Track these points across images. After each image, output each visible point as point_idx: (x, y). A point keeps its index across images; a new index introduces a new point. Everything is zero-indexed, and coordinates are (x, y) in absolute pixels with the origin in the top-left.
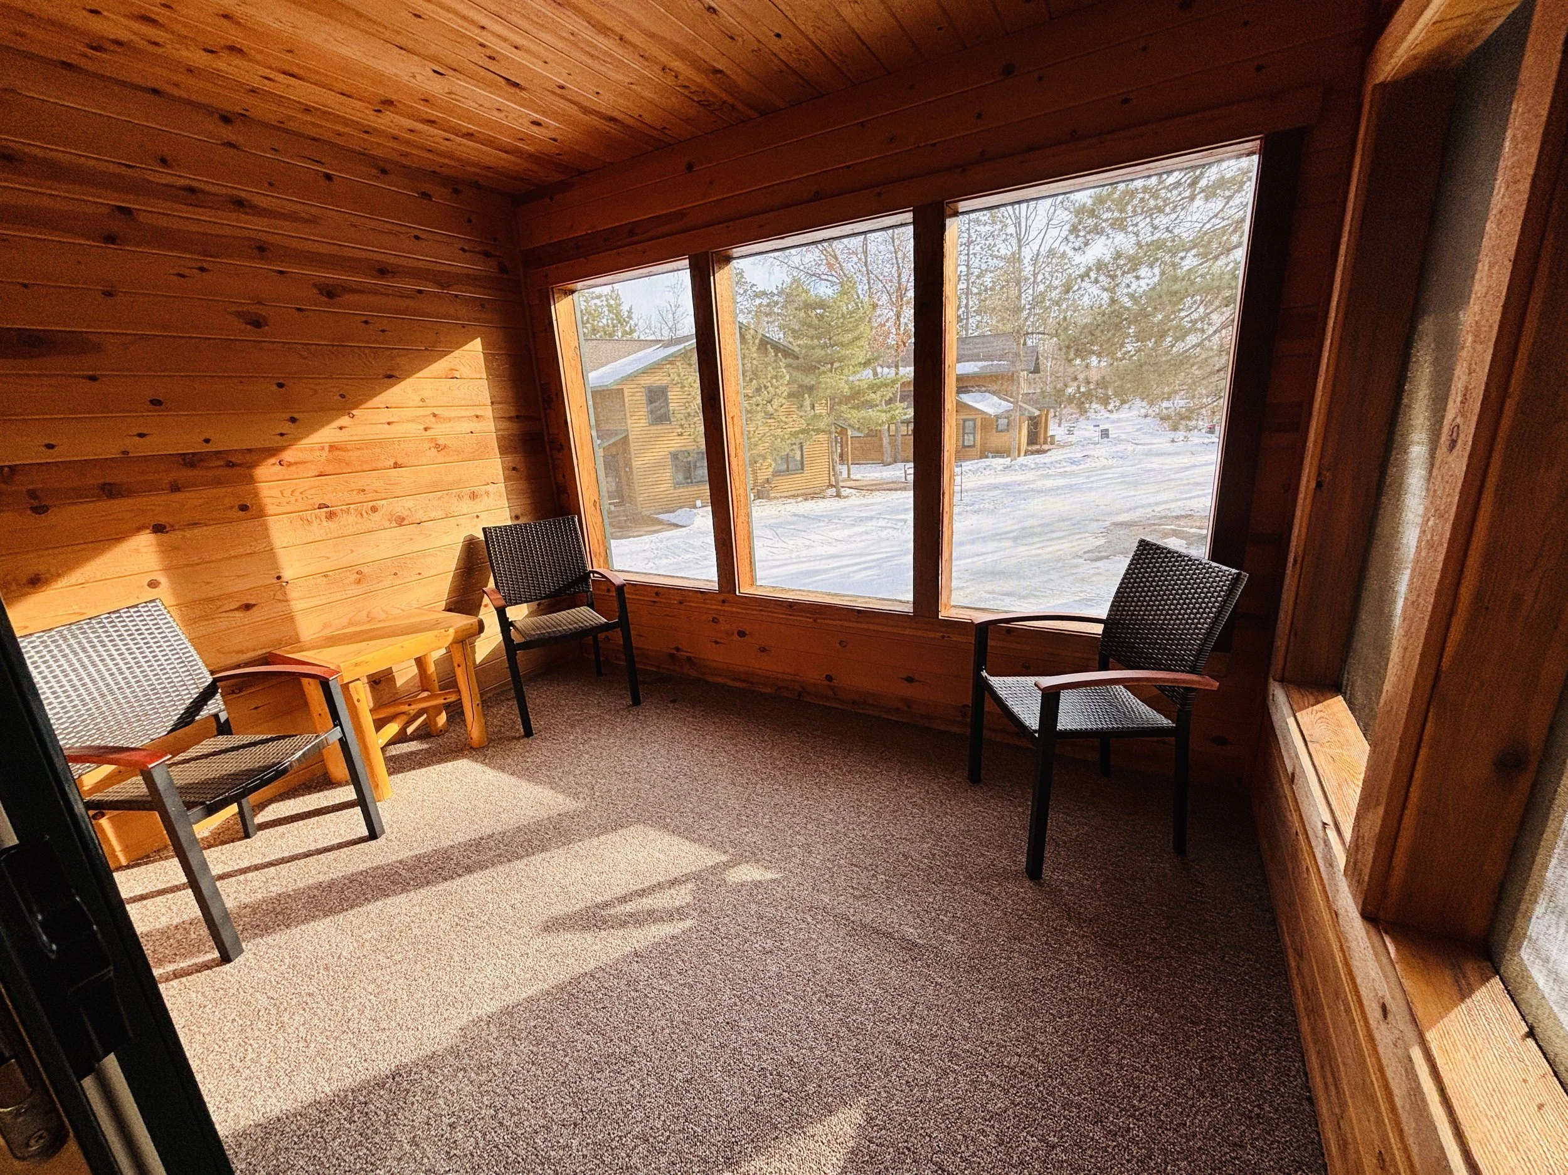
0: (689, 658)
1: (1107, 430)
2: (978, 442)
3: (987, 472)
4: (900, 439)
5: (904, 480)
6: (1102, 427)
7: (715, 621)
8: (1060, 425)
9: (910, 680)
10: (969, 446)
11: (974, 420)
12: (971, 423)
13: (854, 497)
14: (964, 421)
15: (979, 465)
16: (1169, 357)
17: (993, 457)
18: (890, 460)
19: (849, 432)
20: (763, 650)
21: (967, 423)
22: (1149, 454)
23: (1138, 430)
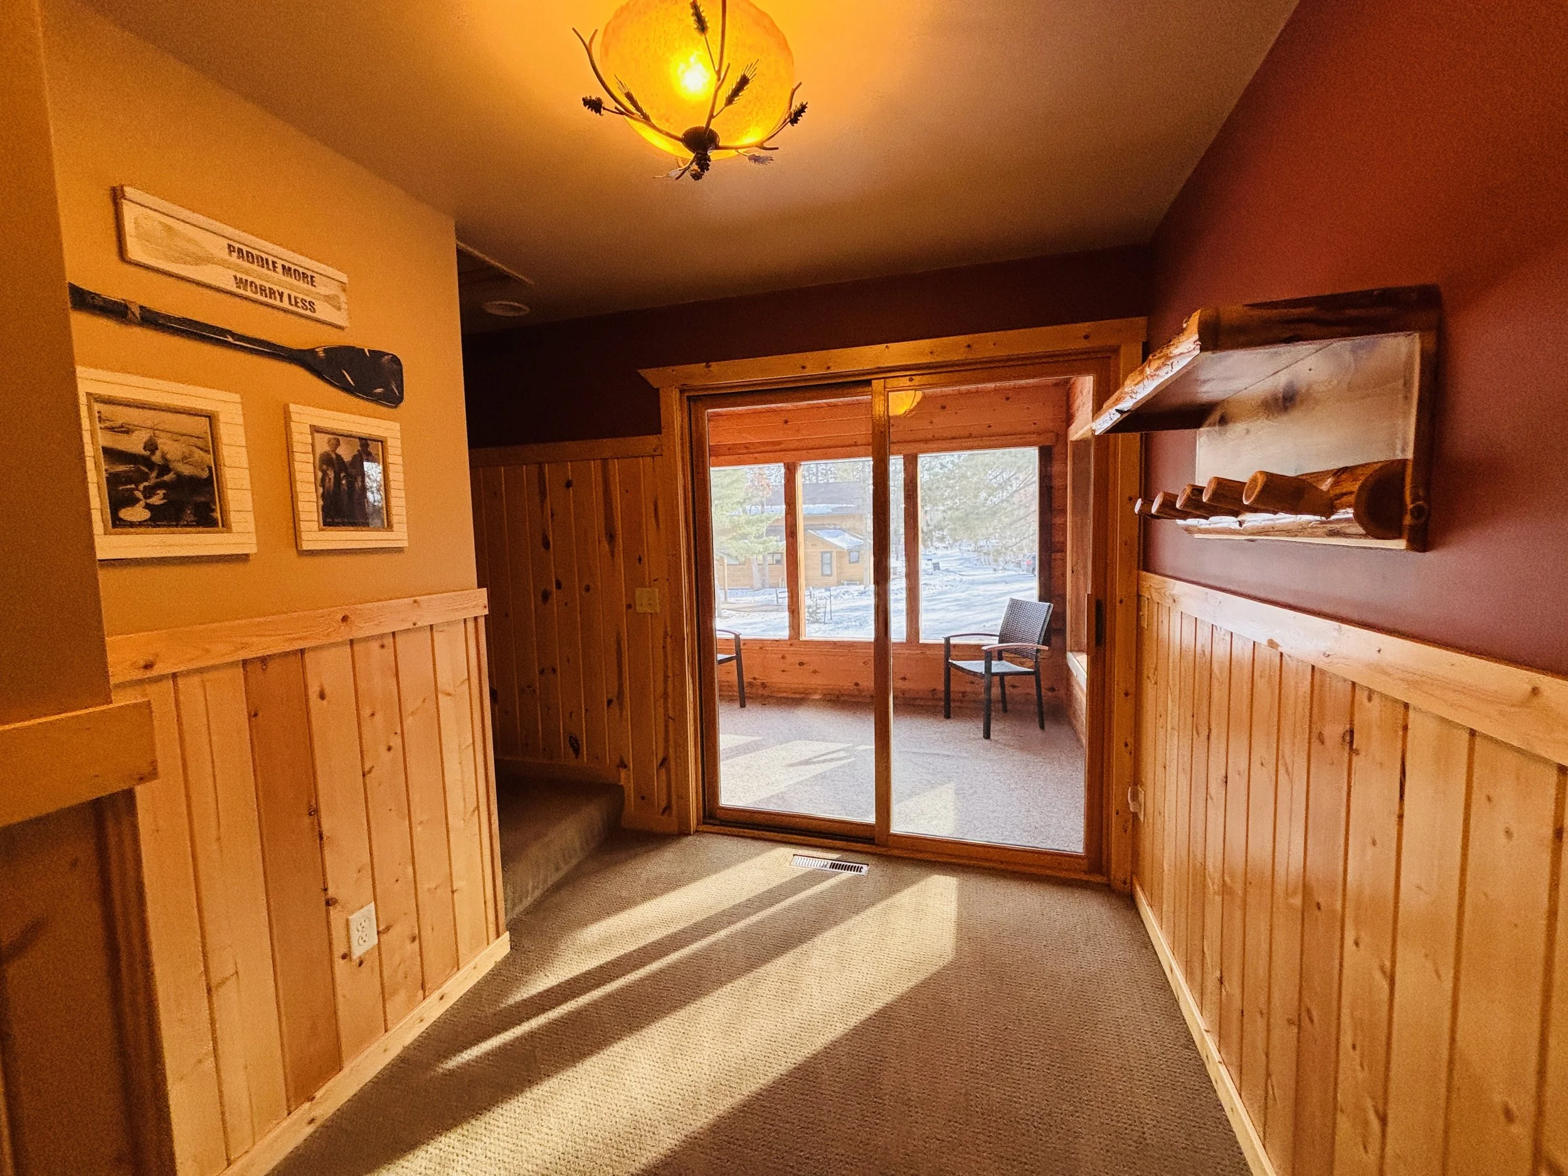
0: (763, 684)
1: (938, 563)
2: (835, 573)
3: (846, 597)
4: (767, 568)
5: (775, 603)
6: (934, 561)
7: (783, 657)
8: (897, 560)
9: (904, 679)
10: (828, 575)
11: (831, 553)
12: (828, 555)
13: (734, 618)
14: (822, 553)
15: (838, 591)
16: (986, 509)
17: (848, 584)
18: (759, 586)
19: (726, 561)
20: (815, 672)
21: (824, 555)
22: (973, 583)
23: (960, 564)
